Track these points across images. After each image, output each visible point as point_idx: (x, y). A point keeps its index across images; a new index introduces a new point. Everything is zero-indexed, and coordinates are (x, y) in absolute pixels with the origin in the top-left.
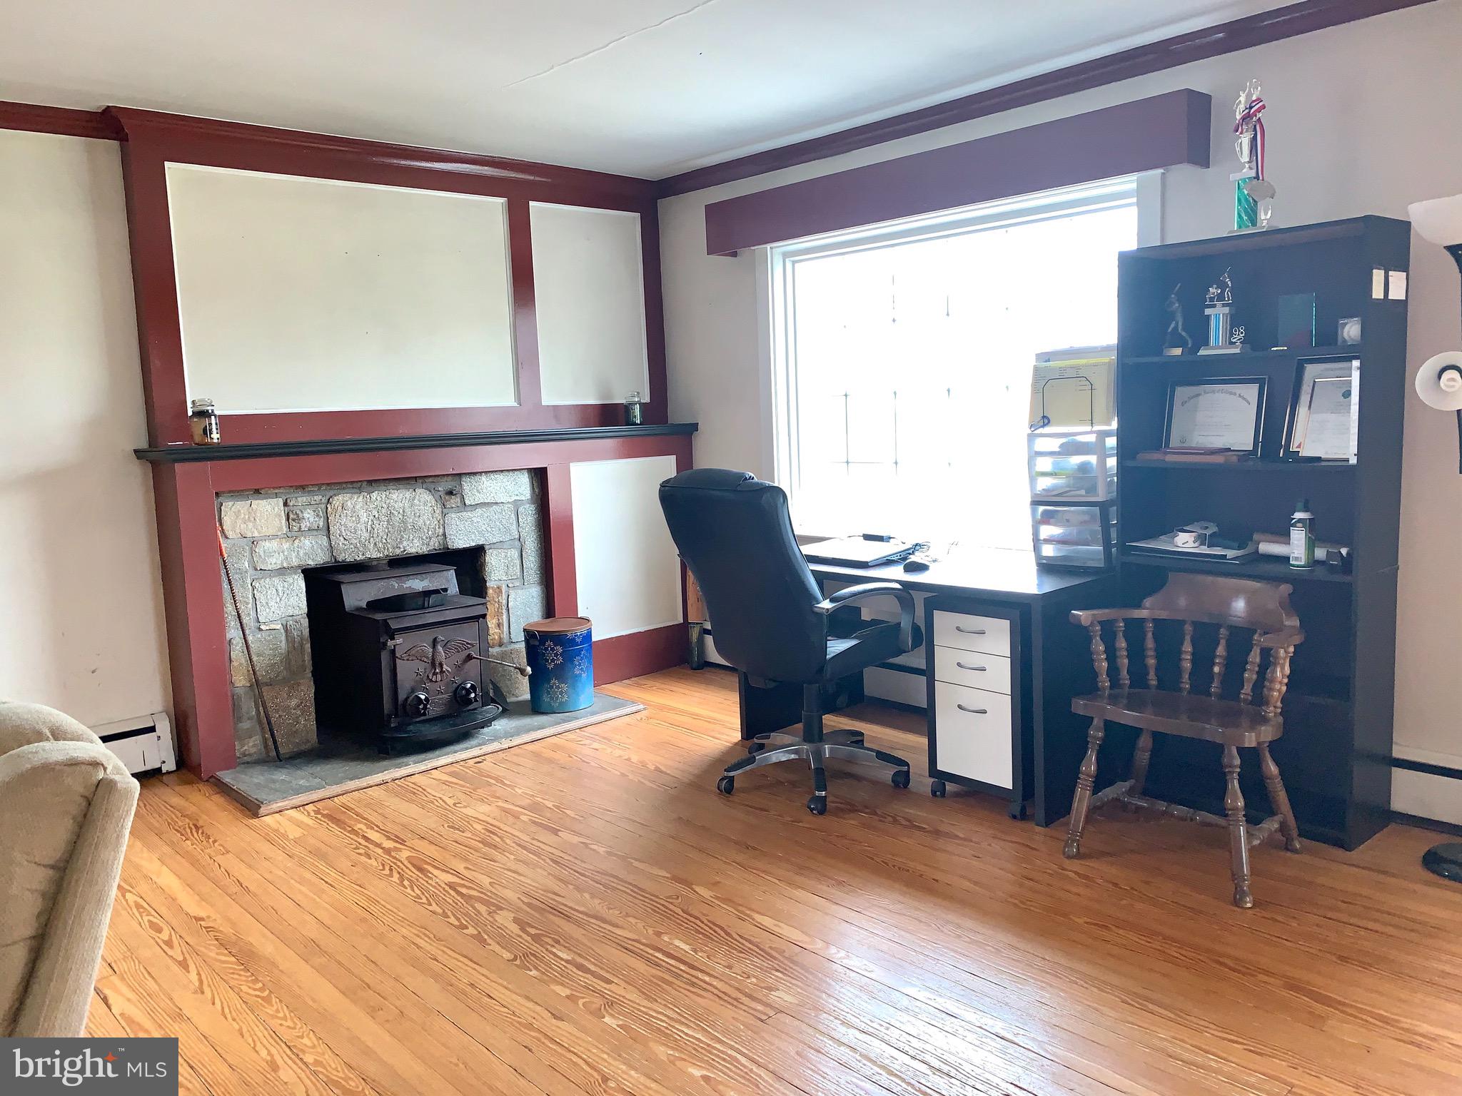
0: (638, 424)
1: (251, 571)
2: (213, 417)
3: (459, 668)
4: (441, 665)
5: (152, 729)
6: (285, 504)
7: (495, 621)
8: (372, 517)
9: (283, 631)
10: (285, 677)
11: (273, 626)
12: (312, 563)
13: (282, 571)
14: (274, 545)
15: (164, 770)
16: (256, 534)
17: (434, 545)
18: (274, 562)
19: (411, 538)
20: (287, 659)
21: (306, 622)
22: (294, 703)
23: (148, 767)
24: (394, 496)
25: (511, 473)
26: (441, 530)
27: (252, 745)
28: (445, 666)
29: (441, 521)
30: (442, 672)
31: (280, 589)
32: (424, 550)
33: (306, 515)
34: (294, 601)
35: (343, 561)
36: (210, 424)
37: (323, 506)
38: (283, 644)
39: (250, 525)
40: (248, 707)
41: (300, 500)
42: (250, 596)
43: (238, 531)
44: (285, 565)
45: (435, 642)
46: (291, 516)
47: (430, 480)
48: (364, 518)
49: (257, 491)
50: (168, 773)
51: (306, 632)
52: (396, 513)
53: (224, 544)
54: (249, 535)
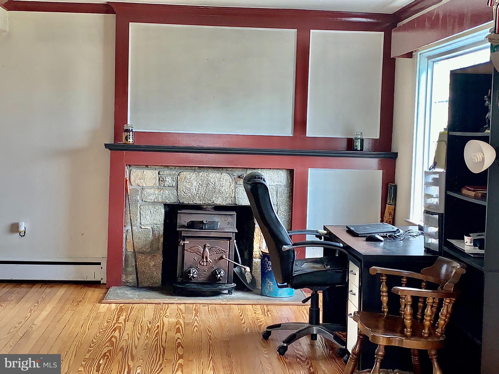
0: (358, 151)
1: (140, 201)
2: (131, 132)
3: (216, 261)
4: (207, 258)
5: (99, 264)
6: (159, 174)
7: (258, 245)
8: (199, 184)
9: (151, 230)
10: (151, 253)
11: (147, 227)
12: (168, 202)
13: (154, 203)
14: (152, 191)
15: (102, 283)
16: (144, 185)
17: (228, 202)
18: (152, 198)
19: (217, 197)
20: (152, 243)
21: (162, 228)
22: (152, 263)
23: (95, 280)
24: (211, 176)
25: (275, 170)
26: (233, 195)
27: (132, 278)
28: (209, 259)
29: (234, 190)
30: (207, 261)
31: (152, 211)
32: (224, 204)
33: (167, 179)
34: (158, 217)
35: (183, 203)
36: (130, 135)
37: (176, 176)
38: (151, 236)
39: (142, 181)
40: (132, 261)
41: (167, 172)
42: (139, 212)
43: (136, 183)
44: (156, 201)
45: (205, 246)
46: (161, 179)
47: (230, 169)
48: (195, 184)
49: (147, 166)
50: (103, 284)
51: (162, 233)
52: (211, 184)
53: (129, 187)
54: (141, 185)
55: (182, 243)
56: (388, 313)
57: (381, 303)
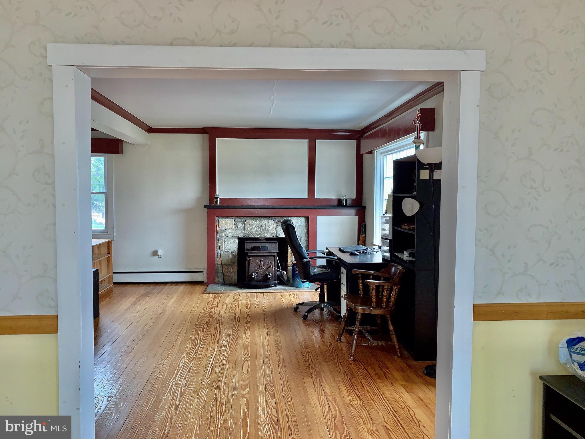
0: (344, 205)
1: (224, 236)
2: (218, 199)
3: (267, 269)
4: (262, 267)
5: (203, 272)
6: (234, 221)
7: (290, 259)
8: (256, 226)
9: (231, 252)
10: (230, 264)
11: (228, 251)
12: (240, 236)
13: (232, 237)
14: (231, 231)
15: (204, 282)
16: (226, 228)
17: (273, 235)
18: (231, 235)
19: (267, 233)
20: (231, 259)
21: (237, 251)
22: (232, 271)
23: (201, 281)
24: (263, 221)
25: (299, 218)
26: (276, 232)
27: (221, 279)
28: (263, 267)
29: (276, 229)
30: (262, 269)
31: (231, 242)
32: (271, 236)
33: (239, 224)
34: (234, 245)
35: (248, 237)
36: (218, 200)
37: (244, 222)
38: (231, 256)
39: (225, 225)
40: (220, 270)
41: (238, 220)
42: (224, 243)
43: (222, 226)
44: (233, 236)
45: (261, 261)
46: (236, 224)
47: (274, 217)
48: (254, 226)
49: (228, 217)
51: (237, 253)
52: (263, 226)
53: (218, 229)
54: (225, 227)
55: (248, 259)
56: (363, 295)
57: (359, 290)
